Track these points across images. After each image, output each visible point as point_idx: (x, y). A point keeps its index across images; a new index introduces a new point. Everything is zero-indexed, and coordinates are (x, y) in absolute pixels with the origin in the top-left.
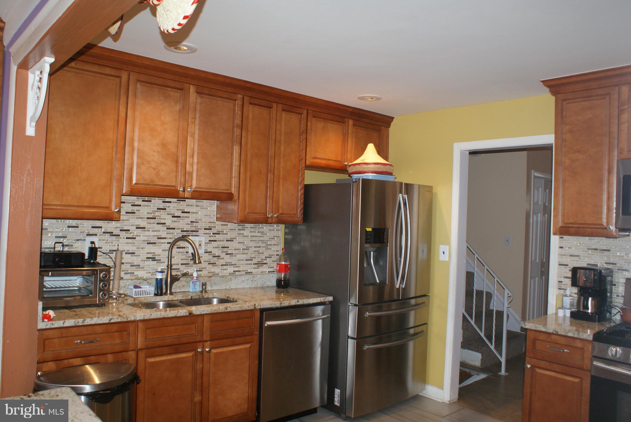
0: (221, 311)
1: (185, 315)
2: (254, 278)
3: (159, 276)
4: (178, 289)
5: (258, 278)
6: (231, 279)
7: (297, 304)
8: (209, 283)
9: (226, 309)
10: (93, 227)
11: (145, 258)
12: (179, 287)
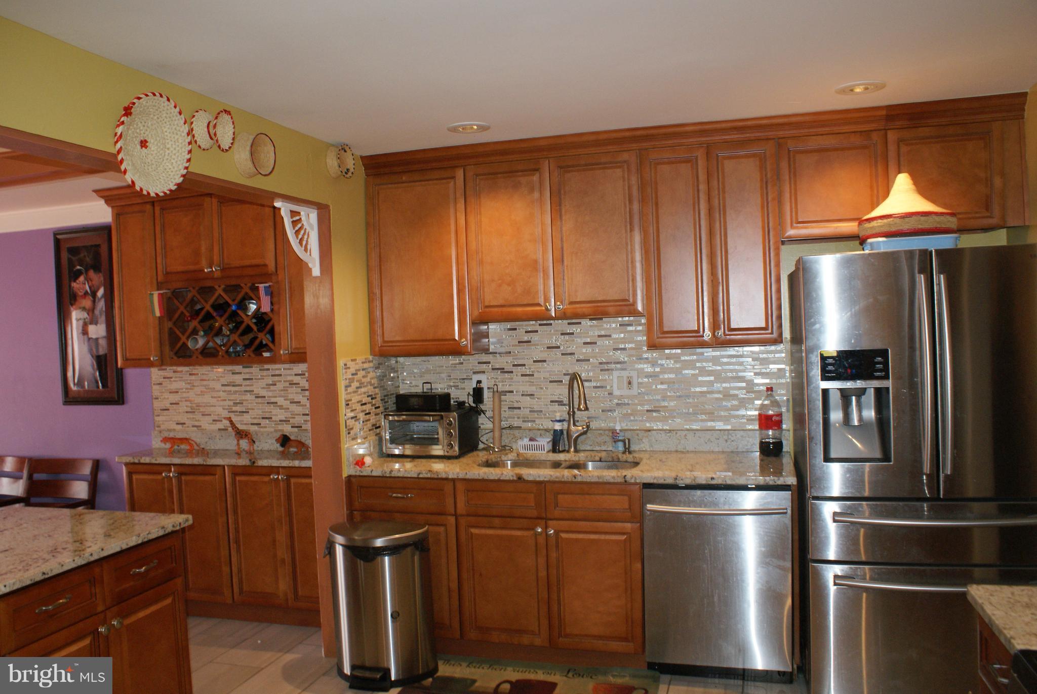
0: (566, 479)
1: (511, 479)
2: (730, 437)
3: (558, 426)
4: (597, 447)
5: (738, 436)
6: (686, 435)
7: (710, 483)
8: (647, 440)
9: (575, 478)
10: (479, 363)
11: (548, 402)
12: (597, 443)
